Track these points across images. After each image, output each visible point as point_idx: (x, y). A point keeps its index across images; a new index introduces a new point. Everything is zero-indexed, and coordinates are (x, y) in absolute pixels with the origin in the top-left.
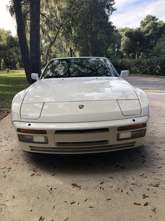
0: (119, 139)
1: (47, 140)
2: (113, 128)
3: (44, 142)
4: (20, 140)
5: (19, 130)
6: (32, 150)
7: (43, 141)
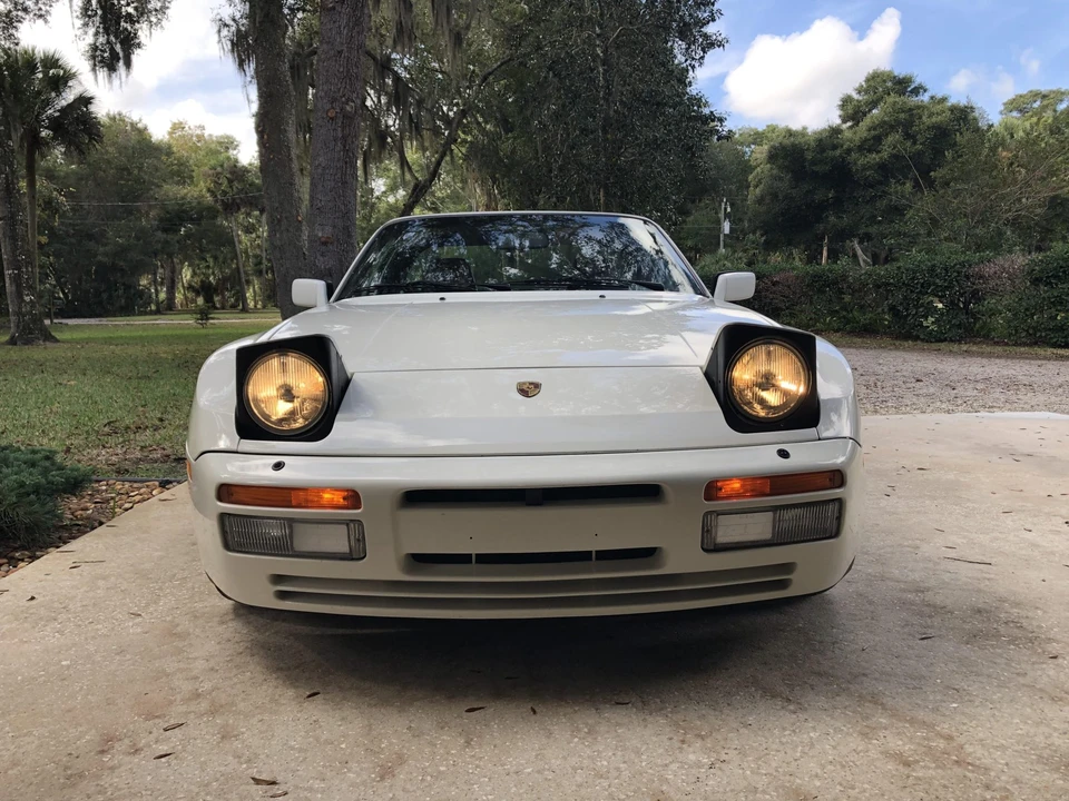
0: (712, 547)
1: (361, 540)
2: (684, 484)
3: (346, 550)
4: (227, 546)
5: (226, 491)
6: (282, 595)
7: (343, 547)
